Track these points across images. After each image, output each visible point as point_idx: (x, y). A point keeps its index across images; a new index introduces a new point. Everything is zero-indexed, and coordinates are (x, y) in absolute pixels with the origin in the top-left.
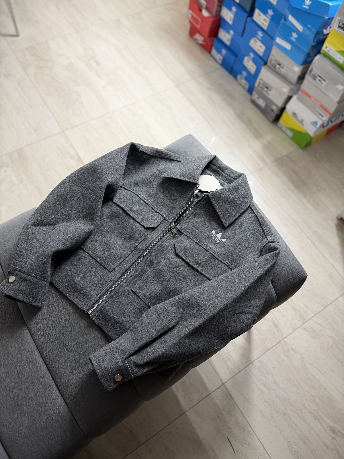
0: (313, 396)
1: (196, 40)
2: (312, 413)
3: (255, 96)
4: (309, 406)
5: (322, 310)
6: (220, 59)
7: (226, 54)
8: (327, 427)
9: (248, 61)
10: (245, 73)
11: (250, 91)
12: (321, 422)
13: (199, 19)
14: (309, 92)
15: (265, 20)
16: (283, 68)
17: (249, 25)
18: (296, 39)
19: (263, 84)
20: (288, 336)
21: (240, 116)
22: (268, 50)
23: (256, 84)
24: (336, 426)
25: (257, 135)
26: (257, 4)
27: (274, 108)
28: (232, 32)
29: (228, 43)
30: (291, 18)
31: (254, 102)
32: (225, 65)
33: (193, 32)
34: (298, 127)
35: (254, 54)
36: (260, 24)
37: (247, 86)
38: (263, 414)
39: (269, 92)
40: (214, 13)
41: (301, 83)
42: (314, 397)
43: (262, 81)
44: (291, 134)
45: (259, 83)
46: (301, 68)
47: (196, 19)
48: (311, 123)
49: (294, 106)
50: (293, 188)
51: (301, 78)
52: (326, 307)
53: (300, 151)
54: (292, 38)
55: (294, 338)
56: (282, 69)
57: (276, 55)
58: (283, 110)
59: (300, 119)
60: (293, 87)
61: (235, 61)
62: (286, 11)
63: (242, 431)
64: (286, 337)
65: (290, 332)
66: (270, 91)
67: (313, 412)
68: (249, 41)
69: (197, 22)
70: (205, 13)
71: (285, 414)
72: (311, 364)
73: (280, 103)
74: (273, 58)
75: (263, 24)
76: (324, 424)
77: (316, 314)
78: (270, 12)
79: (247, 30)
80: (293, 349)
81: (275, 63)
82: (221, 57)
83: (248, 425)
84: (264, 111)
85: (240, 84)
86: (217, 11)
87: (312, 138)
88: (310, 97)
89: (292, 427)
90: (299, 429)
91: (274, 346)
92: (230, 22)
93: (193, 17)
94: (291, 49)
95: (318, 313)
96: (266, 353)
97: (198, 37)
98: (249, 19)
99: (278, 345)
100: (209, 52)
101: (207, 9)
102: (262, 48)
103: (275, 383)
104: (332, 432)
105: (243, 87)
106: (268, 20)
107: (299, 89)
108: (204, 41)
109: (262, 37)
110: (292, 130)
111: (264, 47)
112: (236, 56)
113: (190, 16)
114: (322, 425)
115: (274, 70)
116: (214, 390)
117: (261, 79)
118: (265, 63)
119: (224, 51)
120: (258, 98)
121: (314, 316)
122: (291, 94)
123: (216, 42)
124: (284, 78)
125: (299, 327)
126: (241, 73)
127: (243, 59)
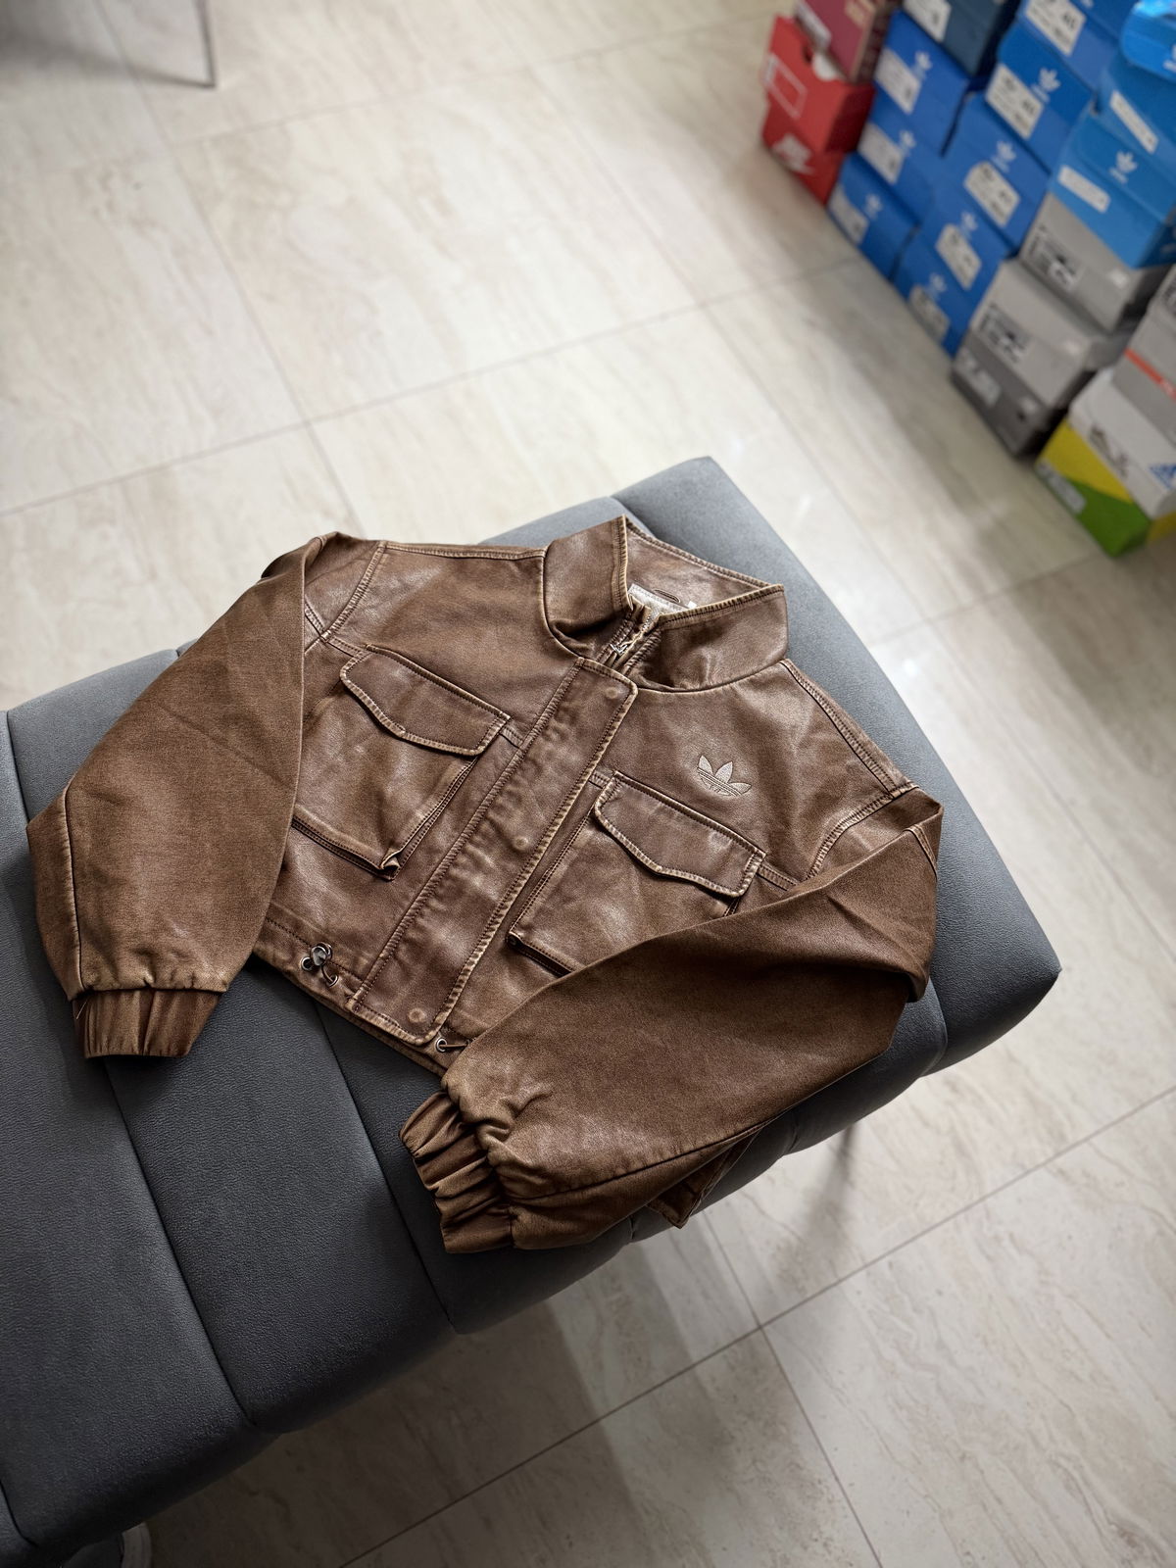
0: (1067, 1406)
1: (781, 159)
2: (1059, 1466)
3: (967, 363)
4: (1051, 1438)
5: (1131, 1114)
6: (857, 227)
7: (880, 213)
8: (1108, 1520)
9: (954, 241)
10: (938, 283)
11: (952, 343)
12: (1089, 1500)
13: (801, 88)
14: (1157, 363)
15: (1026, 105)
16: (1072, 272)
17: (971, 117)
18: (1130, 175)
19: (999, 323)
20: (1000, 1189)
21: (910, 424)
22: (1029, 208)
23: (975, 323)
24: (1141, 1522)
25: (961, 494)
26: (1004, 48)
27: (1029, 407)
28: (908, 139)
29: (891, 176)
30: (1119, 104)
31: (959, 384)
32: (872, 248)
33: (774, 129)
34: (1103, 479)
35: (976, 220)
36: (1009, 117)
37: (942, 328)
38: (886, 1447)
39: (1017, 353)
40: (854, 69)
41: (1133, 330)
42: (1070, 1410)
43: (994, 314)
44: (1077, 503)
45: (986, 319)
46: (1138, 275)
47: (791, 86)
48: (1152, 469)
49: (1096, 406)
50: (1067, 688)
51: (1135, 312)
52: (1143, 1106)
53: (1107, 564)
54: (1114, 172)
55: (1019, 1201)
56: (1069, 277)
57: (1052, 226)
58: (1058, 415)
59: (1114, 452)
60: (1100, 339)
61: (909, 239)
62: (1106, 79)
63: (809, 1497)
64: (994, 1193)
65: (1011, 1178)
66: (1021, 347)
67: (1062, 1461)
68: (964, 174)
69: (792, 95)
70: (823, 69)
71: (963, 1458)
72: (1070, 1296)
73: (1050, 392)
74: (1044, 236)
75: (1018, 117)
76: (1095, 1507)
77: (1107, 1127)
78: (1049, 80)
79: (962, 133)
80: (1011, 1236)
81: (1049, 255)
82: (863, 223)
83: (832, 1480)
84: (993, 417)
85: (919, 319)
86: (864, 64)
87: (1150, 522)
88: (1158, 378)
89: (984, 1506)
90: (1009, 1514)
91: (947, 1220)
92: (906, 105)
93: (779, 79)
94: (1110, 208)
95: (1114, 1124)
96: (921, 1240)
97: (790, 147)
98: (972, 97)
99: (962, 1216)
100: (824, 199)
101: (833, 55)
102: (1008, 200)
103: (941, 1345)
104: (1122, 1542)
105: (929, 329)
106: (1038, 107)
107: (1122, 350)
108: (810, 163)
109: (1011, 164)
110: (1082, 488)
111: (1014, 198)
112: (916, 221)
113: (769, 76)
114: (1089, 1511)
115: (1041, 278)
116: (725, 1343)
117: (993, 306)
118: (1014, 253)
119: (874, 203)
120: (976, 371)
121: (1097, 1133)
122: (1091, 366)
123: (849, 171)
124: (1074, 307)
125: (1044, 1164)
126: (925, 282)
127: (937, 233)
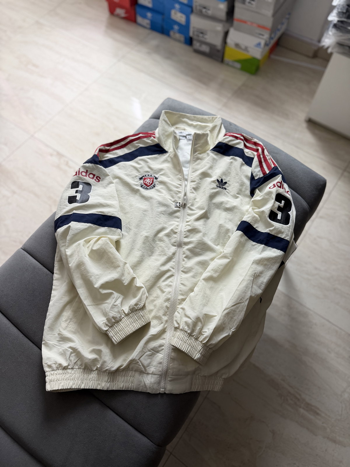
3: (196, 45)
7: (152, 17)
10: (176, 27)
11: (189, 42)
14: (244, 18)
19: (197, 31)
29: (150, 5)
31: (197, 51)
32: (154, 27)
33: (112, 8)
34: (243, 56)
35: (179, 5)
37: (183, 39)
44: (238, 65)
45: (194, 32)
48: (255, 46)
49: (234, 37)
53: (253, 77)
59: (243, 47)
61: (163, 19)
66: (206, 35)
71: (334, 289)
72: (338, 243)
73: (219, 42)
80: (318, 237)
82: (148, 22)
85: (176, 40)
87: (260, 60)
88: (245, 22)
89: (345, 297)
97: (119, 11)
105: (179, 41)
108: (126, 13)
110: (239, 61)
112: (162, 14)
115: (201, 15)
117: (194, 28)
118: (192, 12)
119: (149, 15)
120: (200, 45)
123: (138, 9)
126: (172, 28)
127: (169, 14)
